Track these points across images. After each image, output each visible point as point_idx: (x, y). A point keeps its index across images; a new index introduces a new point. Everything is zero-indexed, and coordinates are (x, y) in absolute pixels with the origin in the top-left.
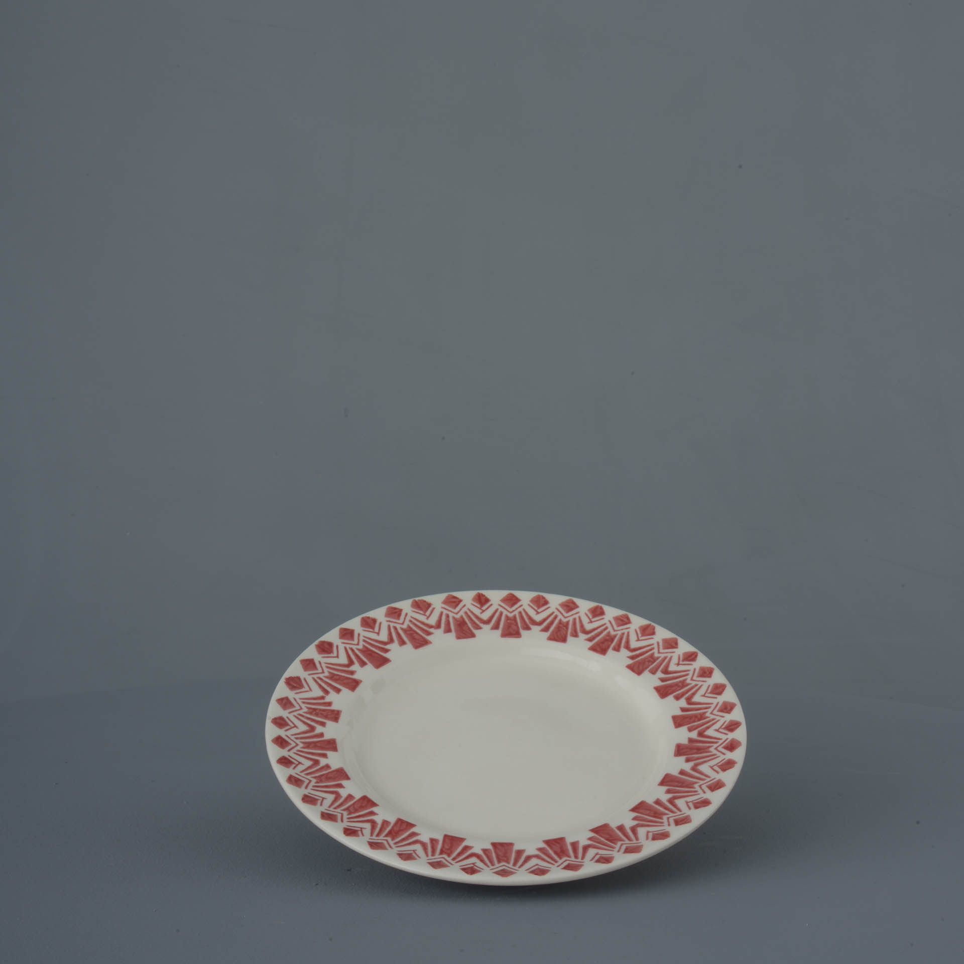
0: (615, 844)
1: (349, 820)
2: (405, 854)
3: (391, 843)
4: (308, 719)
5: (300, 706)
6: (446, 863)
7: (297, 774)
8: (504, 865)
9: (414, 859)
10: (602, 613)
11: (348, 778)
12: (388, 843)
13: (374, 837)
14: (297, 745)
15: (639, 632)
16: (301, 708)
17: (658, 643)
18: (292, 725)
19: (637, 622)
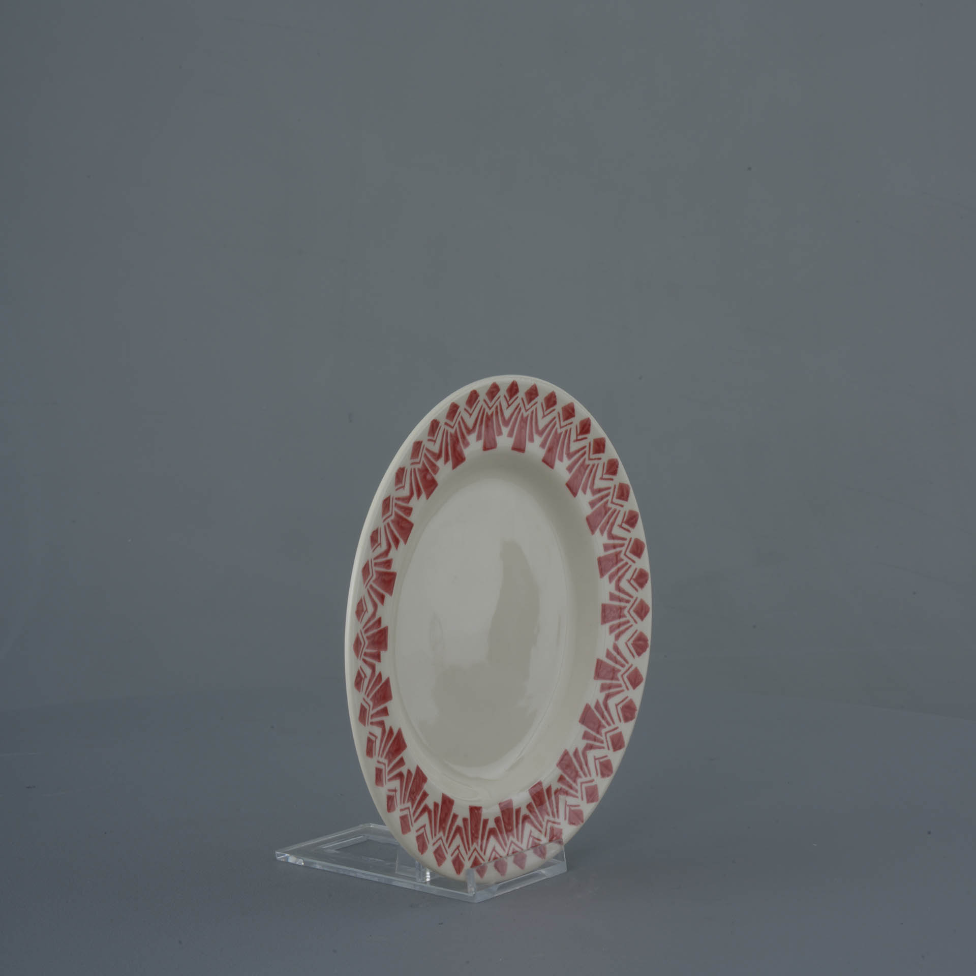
0: (386, 758)
1: (413, 470)
2: (377, 537)
3: (389, 520)
4: (516, 419)
5: (529, 409)
6: (367, 581)
7: (460, 413)
8: (365, 643)
9: (372, 546)
10: (627, 719)
11: (454, 467)
12: (388, 517)
13: (395, 501)
14: (490, 408)
15: (605, 759)
16: (526, 411)
17: (592, 781)
18: (510, 403)
19: (616, 758)
